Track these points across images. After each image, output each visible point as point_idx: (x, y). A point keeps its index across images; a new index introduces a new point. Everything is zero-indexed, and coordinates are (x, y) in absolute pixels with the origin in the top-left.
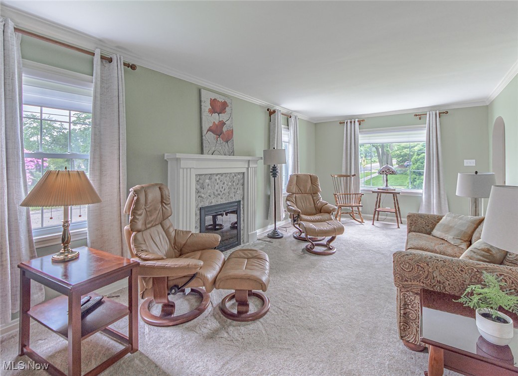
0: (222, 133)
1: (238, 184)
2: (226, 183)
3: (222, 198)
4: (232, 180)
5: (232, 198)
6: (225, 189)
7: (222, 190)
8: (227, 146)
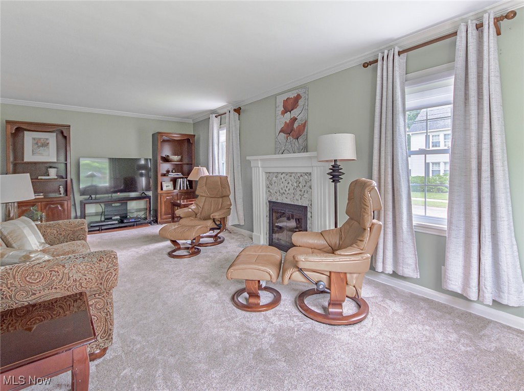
0: (292, 130)
1: (305, 186)
2: (291, 183)
3: (286, 198)
4: (297, 181)
5: (297, 200)
6: (289, 190)
7: (287, 190)
8: (296, 143)
